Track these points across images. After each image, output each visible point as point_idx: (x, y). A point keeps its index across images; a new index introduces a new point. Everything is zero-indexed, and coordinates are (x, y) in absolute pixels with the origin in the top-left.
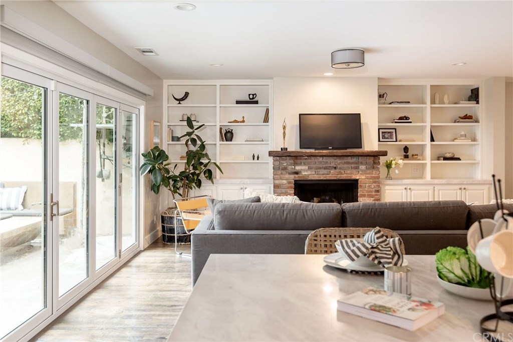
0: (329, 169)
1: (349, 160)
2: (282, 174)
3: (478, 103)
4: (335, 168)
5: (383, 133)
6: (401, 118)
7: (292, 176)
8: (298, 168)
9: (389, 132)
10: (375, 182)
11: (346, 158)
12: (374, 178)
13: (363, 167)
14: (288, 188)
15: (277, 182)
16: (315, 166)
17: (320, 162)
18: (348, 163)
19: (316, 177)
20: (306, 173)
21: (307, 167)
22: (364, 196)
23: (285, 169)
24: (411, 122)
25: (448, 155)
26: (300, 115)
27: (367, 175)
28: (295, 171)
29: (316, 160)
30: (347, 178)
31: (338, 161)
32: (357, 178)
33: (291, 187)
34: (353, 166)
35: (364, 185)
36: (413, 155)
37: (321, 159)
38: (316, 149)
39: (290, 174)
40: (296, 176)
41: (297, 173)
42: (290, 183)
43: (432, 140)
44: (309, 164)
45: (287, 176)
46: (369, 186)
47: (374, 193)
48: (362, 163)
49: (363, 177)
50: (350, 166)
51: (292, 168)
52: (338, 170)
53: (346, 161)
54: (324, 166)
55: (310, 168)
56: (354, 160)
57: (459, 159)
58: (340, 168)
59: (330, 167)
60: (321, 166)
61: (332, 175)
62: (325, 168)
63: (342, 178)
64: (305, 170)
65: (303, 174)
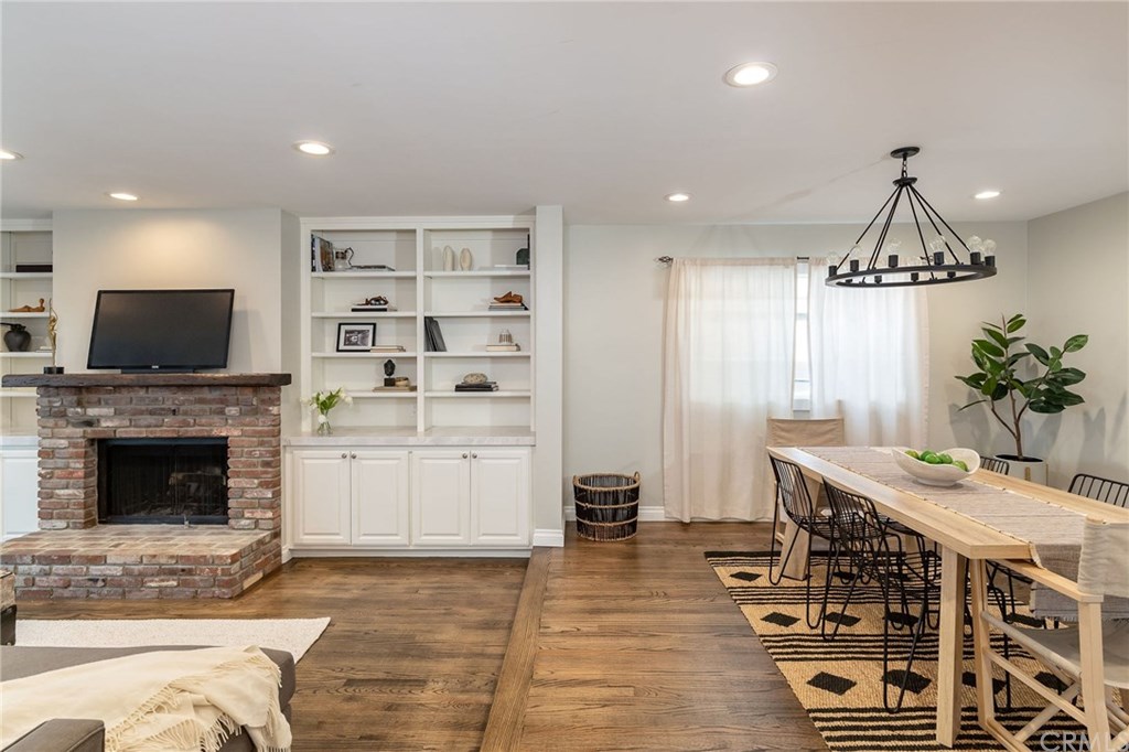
0: (161, 415)
1: (207, 394)
2: (57, 425)
4: (174, 412)
5: (347, 332)
7: (79, 431)
8: (92, 412)
9: (359, 332)
10: (262, 444)
11: (197, 390)
13: (232, 411)
14: (71, 458)
15: (49, 444)
16: (129, 407)
17: (142, 399)
18: (201, 401)
19: (133, 432)
20: (110, 424)
21: (112, 410)
22: (238, 474)
23: (63, 414)
24: (385, 310)
27: (245, 428)
28: (86, 418)
29: (132, 394)
30: (200, 435)
31: (181, 397)
32: (224, 434)
33: (77, 456)
34: (214, 407)
35: (240, 449)
36: (401, 380)
37: (142, 393)
38: (125, 369)
39: (75, 425)
40: (89, 429)
41: (89, 423)
42: (76, 445)
44: (115, 403)
45: (70, 430)
46: (250, 453)
47: (260, 469)
48: (227, 403)
49: (237, 433)
50: (206, 407)
51: (77, 413)
52: (180, 418)
53: (197, 396)
54: (150, 407)
55: (117, 413)
56: (216, 394)
58: (186, 413)
59: (163, 409)
60: (144, 408)
61: (166, 428)
62: (151, 413)
63: (189, 435)
64: (107, 418)
65: (104, 424)
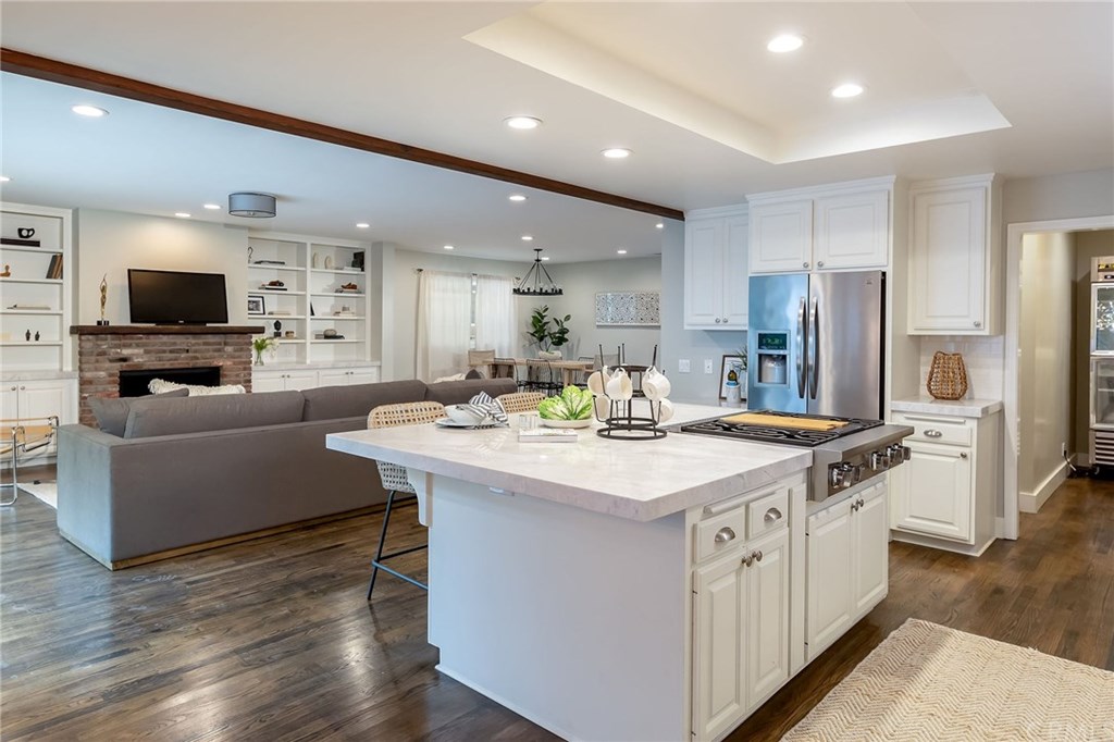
0: (177, 353)
1: (211, 339)
2: (97, 361)
3: (363, 270)
4: (188, 351)
6: (272, 284)
7: (118, 365)
8: (126, 352)
9: (254, 302)
10: (245, 369)
11: (203, 336)
12: (245, 363)
13: (229, 349)
14: (109, 384)
15: (88, 375)
16: (155, 348)
17: (164, 343)
18: (207, 344)
20: (141, 360)
21: (142, 351)
23: (103, 353)
24: (285, 290)
25: (330, 333)
26: (129, 271)
27: (235, 360)
28: (122, 356)
29: (158, 339)
30: (205, 366)
31: (192, 340)
32: (221, 365)
33: (114, 382)
34: (216, 346)
36: (287, 333)
37: (165, 338)
38: (158, 323)
39: (111, 361)
40: (124, 364)
41: (124, 360)
42: (111, 375)
43: (313, 314)
44: (144, 345)
45: (108, 365)
46: (237, 376)
48: (226, 344)
49: (229, 364)
50: (210, 347)
51: (117, 353)
52: (190, 354)
53: (204, 340)
54: (170, 348)
55: (146, 352)
56: (218, 338)
57: (341, 337)
58: (196, 351)
59: (179, 349)
60: (165, 348)
61: (182, 362)
62: (171, 352)
63: (198, 366)
64: (137, 355)
65: (136, 360)
